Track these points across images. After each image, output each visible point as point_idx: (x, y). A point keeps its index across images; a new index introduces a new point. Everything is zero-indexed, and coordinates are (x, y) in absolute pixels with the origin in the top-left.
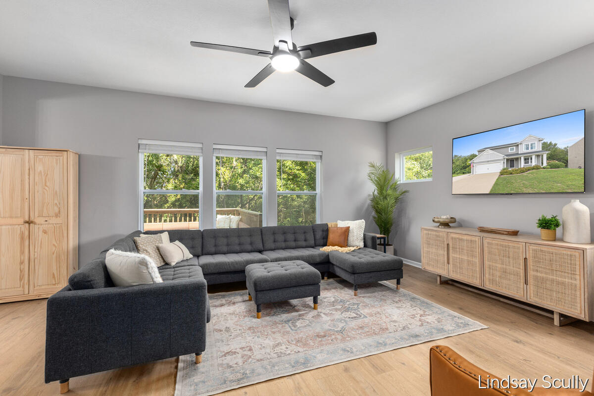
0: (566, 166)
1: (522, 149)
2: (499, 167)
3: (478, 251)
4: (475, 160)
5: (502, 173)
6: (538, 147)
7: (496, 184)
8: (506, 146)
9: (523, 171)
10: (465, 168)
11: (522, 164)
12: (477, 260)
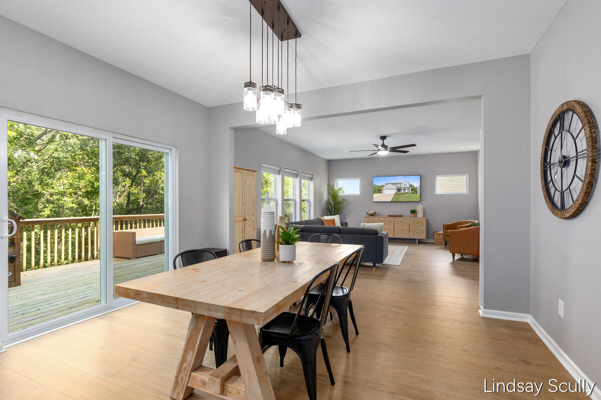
0: (417, 193)
1: (403, 186)
2: (394, 191)
3: (392, 223)
4: (384, 188)
5: (395, 194)
6: (408, 186)
7: (393, 198)
8: (397, 184)
9: (403, 194)
10: (379, 190)
11: (403, 191)
12: (392, 227)
